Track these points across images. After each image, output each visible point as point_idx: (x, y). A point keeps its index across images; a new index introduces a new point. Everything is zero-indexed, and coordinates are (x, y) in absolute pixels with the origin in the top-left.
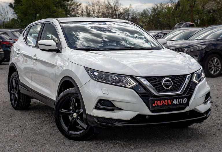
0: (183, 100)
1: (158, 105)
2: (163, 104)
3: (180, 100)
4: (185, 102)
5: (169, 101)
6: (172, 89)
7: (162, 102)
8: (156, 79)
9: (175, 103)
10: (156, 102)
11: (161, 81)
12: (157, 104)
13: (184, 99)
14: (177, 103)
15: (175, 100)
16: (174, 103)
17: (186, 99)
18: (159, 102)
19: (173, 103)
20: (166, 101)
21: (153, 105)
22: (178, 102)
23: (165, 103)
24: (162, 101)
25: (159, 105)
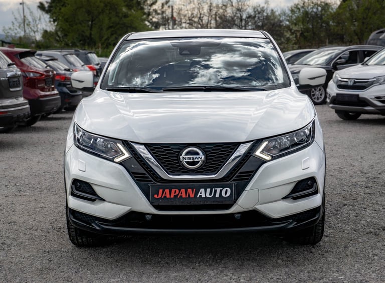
0: (221, 191)
1: (165, 197)
2: (176, 196)
3: (216, 191)
4: (226, 195)
5: (190, 190)
6: (202, 169)
7: (175, 193)
8: (170, 148)
9: (203, 196)
10: (161, 191)
11: (179, 152)
12: (164, 195)
13: (225, 189)
14: (208, 195)
15: (202, 190)
16: (201, 196)
17: (229, 190)
18: (167, 191)
19: (199, 194)
20: (183, 191)
21: (156, 196)
22: (210, 194)
23: (180, 195)
24: (173, 191)
25: (168, 196)
